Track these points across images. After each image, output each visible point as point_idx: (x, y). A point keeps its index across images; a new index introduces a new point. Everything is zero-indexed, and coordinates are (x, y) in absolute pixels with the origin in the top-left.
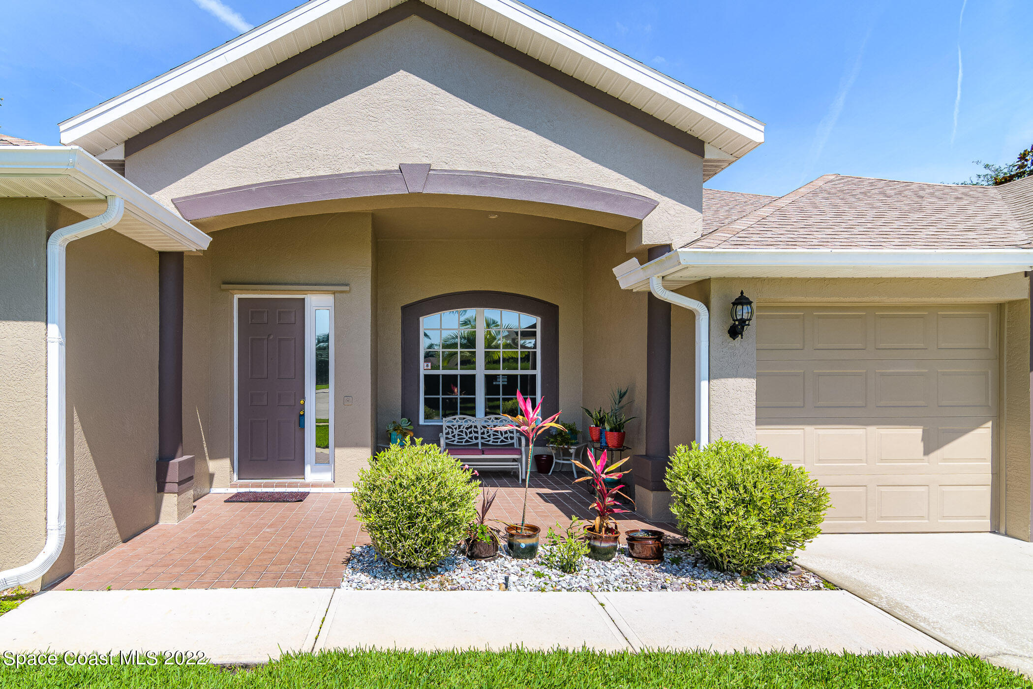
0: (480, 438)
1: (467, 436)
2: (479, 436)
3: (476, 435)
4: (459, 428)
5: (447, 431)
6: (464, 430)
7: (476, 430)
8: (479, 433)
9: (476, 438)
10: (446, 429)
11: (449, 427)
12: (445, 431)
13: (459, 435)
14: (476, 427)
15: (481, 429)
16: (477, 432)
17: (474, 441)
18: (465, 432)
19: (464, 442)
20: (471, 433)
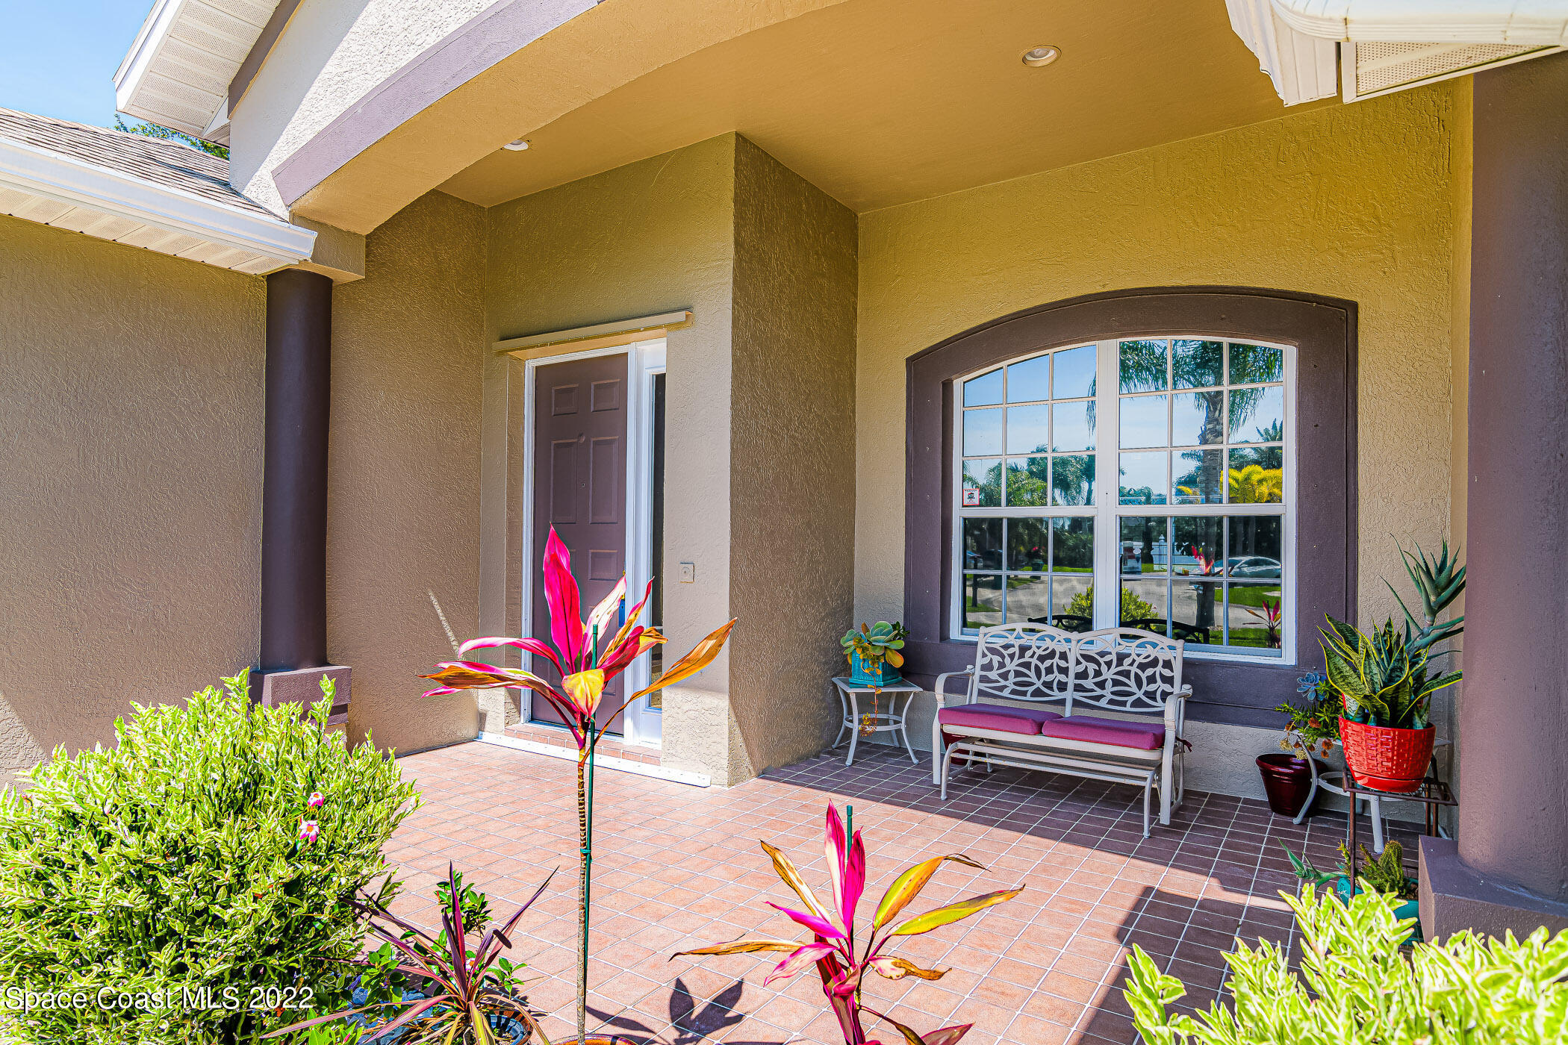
0: (1070, 687)
1: (1039, 678)
2: (1071, 681)
3: (1062, 678)
4: (1022, 656)
5: (986, 661)
6: (1034, 661)
7: (1063, 664)
8: (1072, 674)
9: (1062, 687)
10: (984, 655)
11: (993, 651)
12: (980, 661)
13: (1018, 674)
14: (1064, 656)
15: (1078, 663)
16: (1064, 671)
17: (1057, 695)
18: (1037, 667)
19: (1029, 694)
20: (1049, 670)
